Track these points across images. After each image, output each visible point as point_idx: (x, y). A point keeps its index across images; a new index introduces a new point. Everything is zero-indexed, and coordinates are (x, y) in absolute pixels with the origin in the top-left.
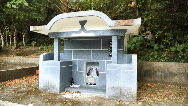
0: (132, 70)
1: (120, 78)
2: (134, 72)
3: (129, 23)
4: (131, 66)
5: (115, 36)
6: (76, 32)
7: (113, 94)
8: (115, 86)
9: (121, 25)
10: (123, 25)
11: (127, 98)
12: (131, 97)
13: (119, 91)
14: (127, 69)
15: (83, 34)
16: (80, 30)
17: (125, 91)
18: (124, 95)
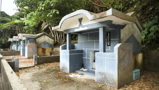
0: (114, 58)
1: (104, 64)
2: (116, 60)
3: (102, 15)
4: (113, 54)
5: (101, 28)
6: (77, 28)
7: (100, 79)
8: (101, 72)
9: (97, 18)
10: (99, 18)
11: (110, 83)
12: (113, 83)
13: (104, 76)
14: (109, 57)
15: (81, 29)
16: (79, 26)
17: (108, 77)
18: (108, 81)
